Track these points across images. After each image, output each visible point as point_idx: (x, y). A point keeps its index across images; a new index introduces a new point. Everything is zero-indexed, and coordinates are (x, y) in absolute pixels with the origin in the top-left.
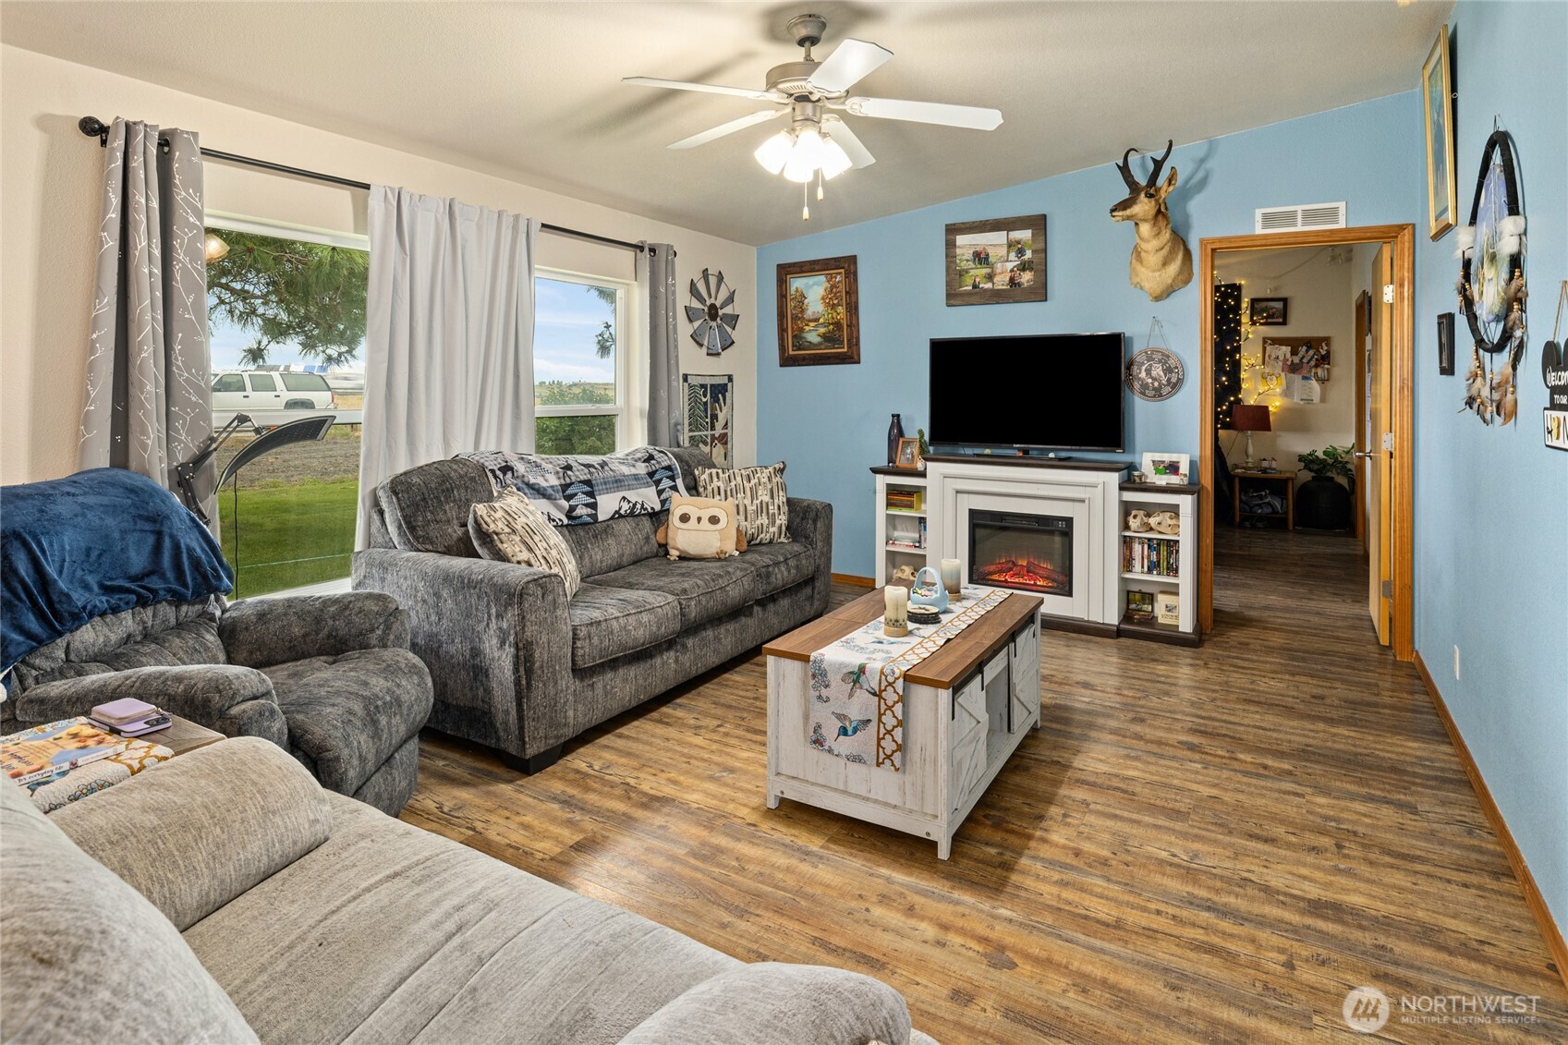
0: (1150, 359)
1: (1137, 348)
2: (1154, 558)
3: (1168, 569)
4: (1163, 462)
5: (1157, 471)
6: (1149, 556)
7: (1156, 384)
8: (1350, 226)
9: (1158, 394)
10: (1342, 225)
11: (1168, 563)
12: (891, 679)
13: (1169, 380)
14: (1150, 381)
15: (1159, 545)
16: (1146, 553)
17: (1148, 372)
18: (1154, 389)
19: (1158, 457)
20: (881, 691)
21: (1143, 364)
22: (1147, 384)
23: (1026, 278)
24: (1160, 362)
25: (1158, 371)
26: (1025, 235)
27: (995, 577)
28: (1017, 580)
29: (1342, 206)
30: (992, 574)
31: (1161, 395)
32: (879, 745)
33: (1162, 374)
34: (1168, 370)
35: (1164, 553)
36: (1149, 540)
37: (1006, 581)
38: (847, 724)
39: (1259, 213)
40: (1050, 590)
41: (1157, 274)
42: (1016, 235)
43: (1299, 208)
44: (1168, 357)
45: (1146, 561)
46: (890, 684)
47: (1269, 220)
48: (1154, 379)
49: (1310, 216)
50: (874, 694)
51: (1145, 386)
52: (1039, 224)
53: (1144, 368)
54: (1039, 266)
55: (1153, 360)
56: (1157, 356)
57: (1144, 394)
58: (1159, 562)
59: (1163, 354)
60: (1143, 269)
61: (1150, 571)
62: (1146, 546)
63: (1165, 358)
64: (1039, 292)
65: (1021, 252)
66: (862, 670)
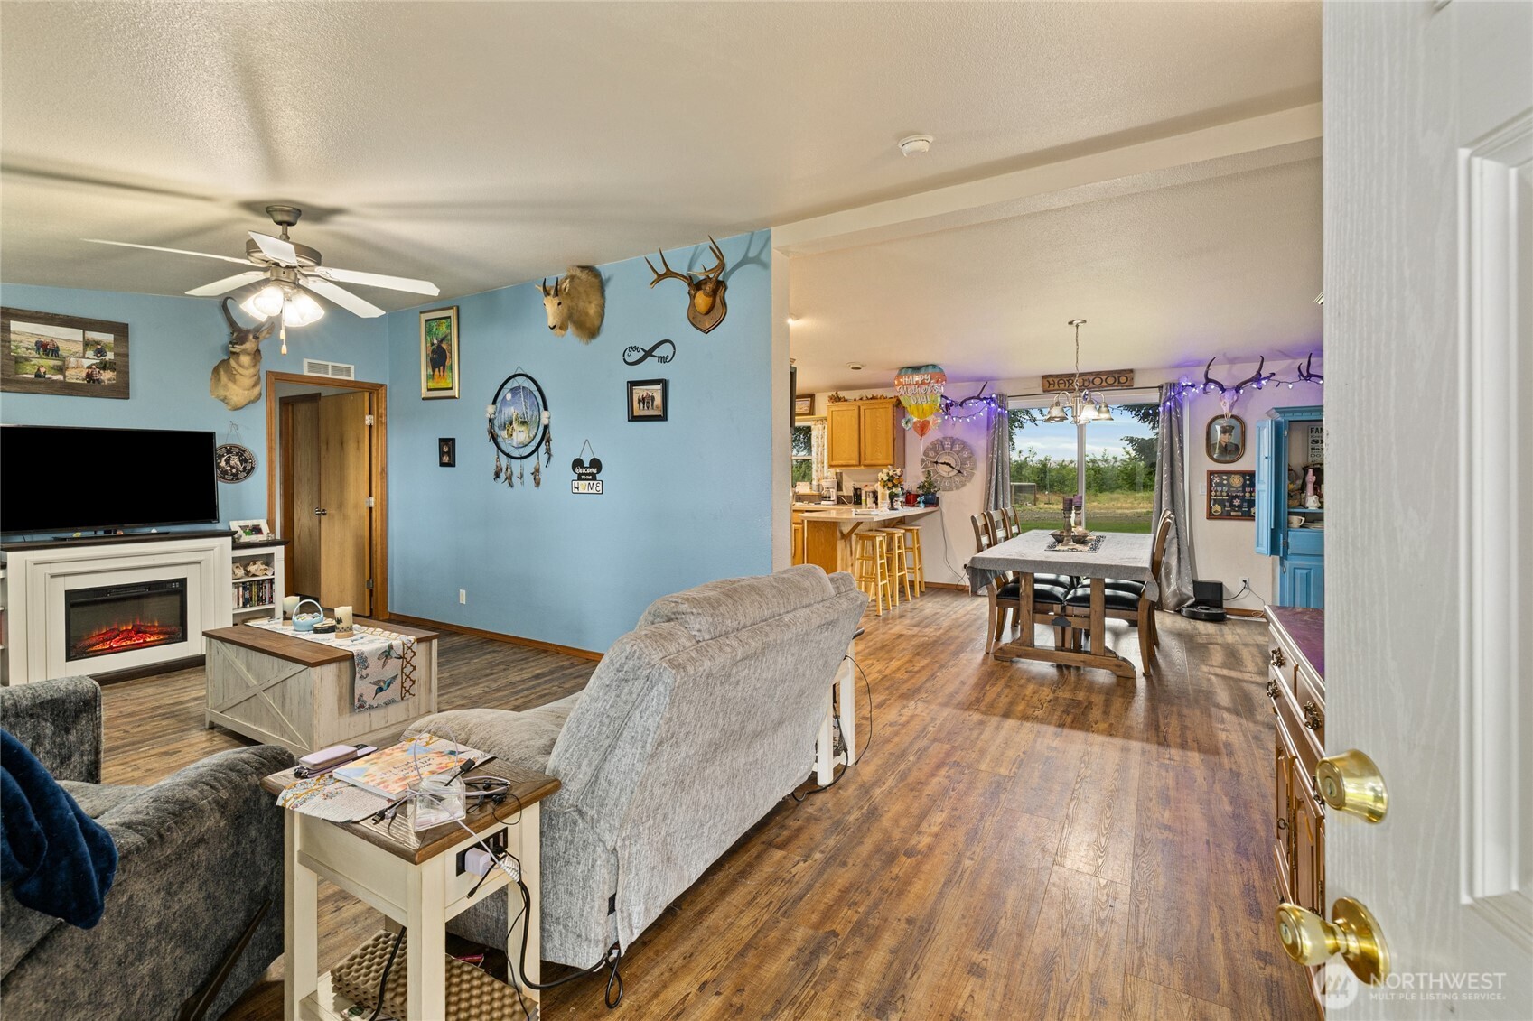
0: (229, 452)
1: (219, 443)
2: (248, 595)
3: (258, 600)
4: (248, 526)
5: (247, 534)
6: (243, 595)
7: (234, 471)
8: (359, 379)
9: (236, 478)
10: (352, 378)
11: (258, 596)
12: (409, 645)
13: (244, 468)
14: (229, 468)
15: (251, 585)
16: (241, 593)
17: (228, 462)
18: (232, 474)
19: (243, 523)
20: (404, 654)
21: (223, 456)
22: (227, 470)
23: (107, 376)
24: (237, 454)
25: (235, 461)
26: (108, 338)
27: (99, 647)
28: (124, 644)
29: (352, 367)
30: (93, 646)
31: (238, 479)
32: (402, 686)
33: (239, 463)
34: (244, 461)
35: (254, 590)
36: (243, 583)
37: (111, 648)
38: (382, 684)
39: (306, 362)
40: (164, 642)
41: (246, 392)
42: (93, 335)
43: (330, 364)
44: (244, 451)
45: (241, 599)
46: (410, 648)
47: (311, 366)
48: (233, 467)
49: (336, 370)
50: (401, 658)
51: (225, 472)
52: (121, 331)
53: (224, 459)
54: (121, 366)
55: (232, 453)
56: (235, 451)
57: (224, 478)
58: (251, 598)
59: (240, 449)
60: (235, 387)
61: (244, 606)
62: (241, 589)
63: (241, 452)
64: (121, 390)
65: (100, 352)
66: (391, 647)
